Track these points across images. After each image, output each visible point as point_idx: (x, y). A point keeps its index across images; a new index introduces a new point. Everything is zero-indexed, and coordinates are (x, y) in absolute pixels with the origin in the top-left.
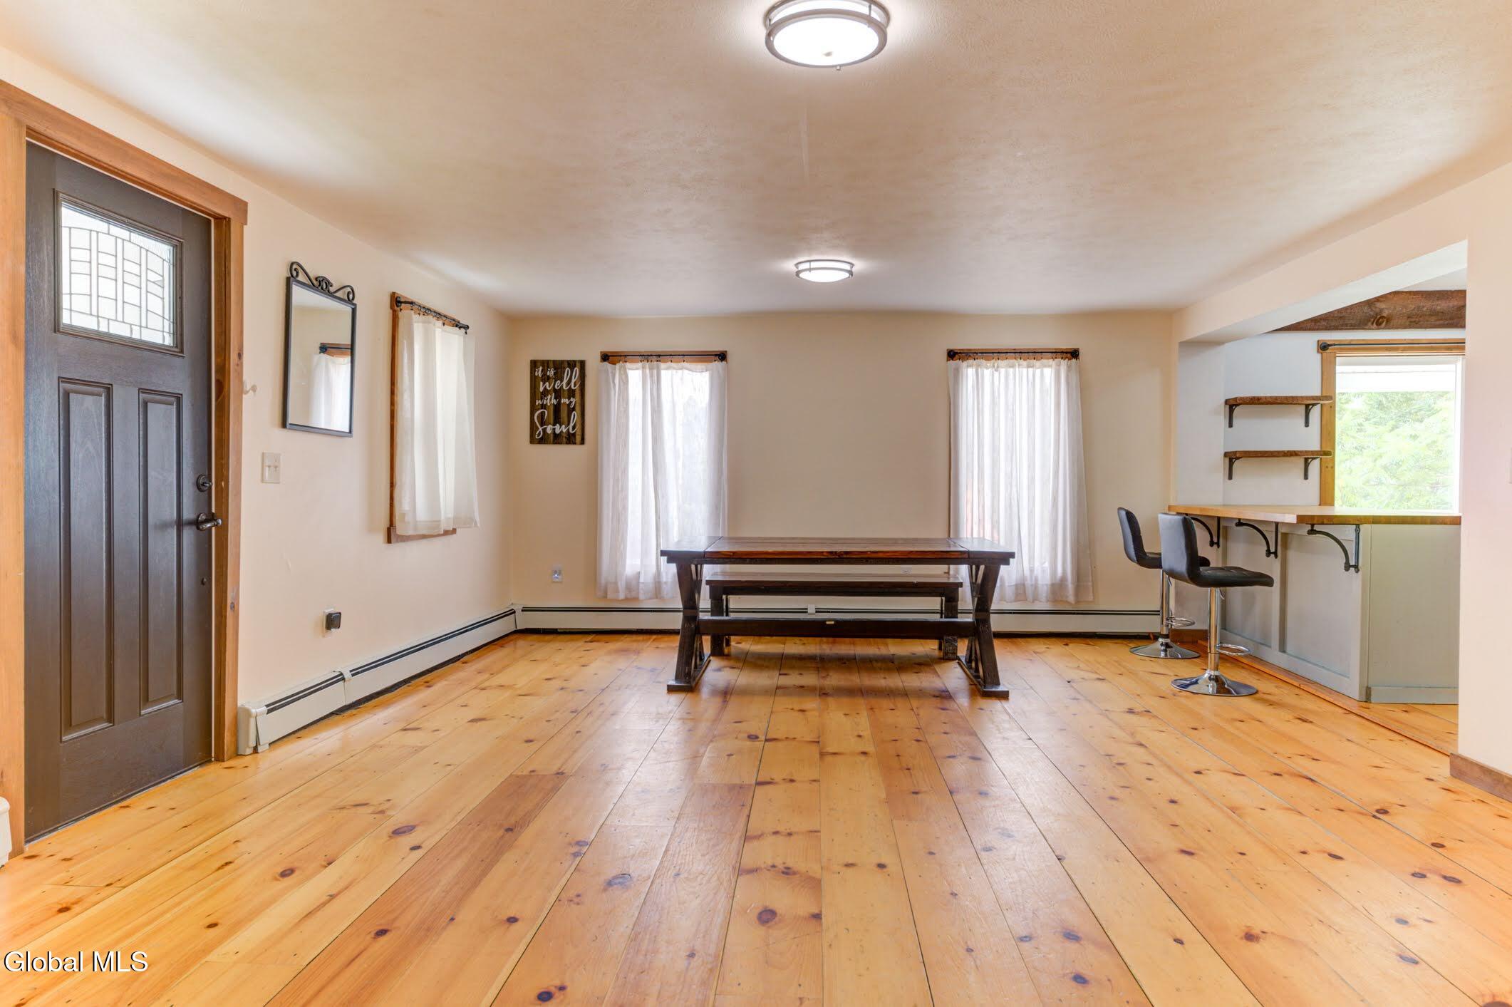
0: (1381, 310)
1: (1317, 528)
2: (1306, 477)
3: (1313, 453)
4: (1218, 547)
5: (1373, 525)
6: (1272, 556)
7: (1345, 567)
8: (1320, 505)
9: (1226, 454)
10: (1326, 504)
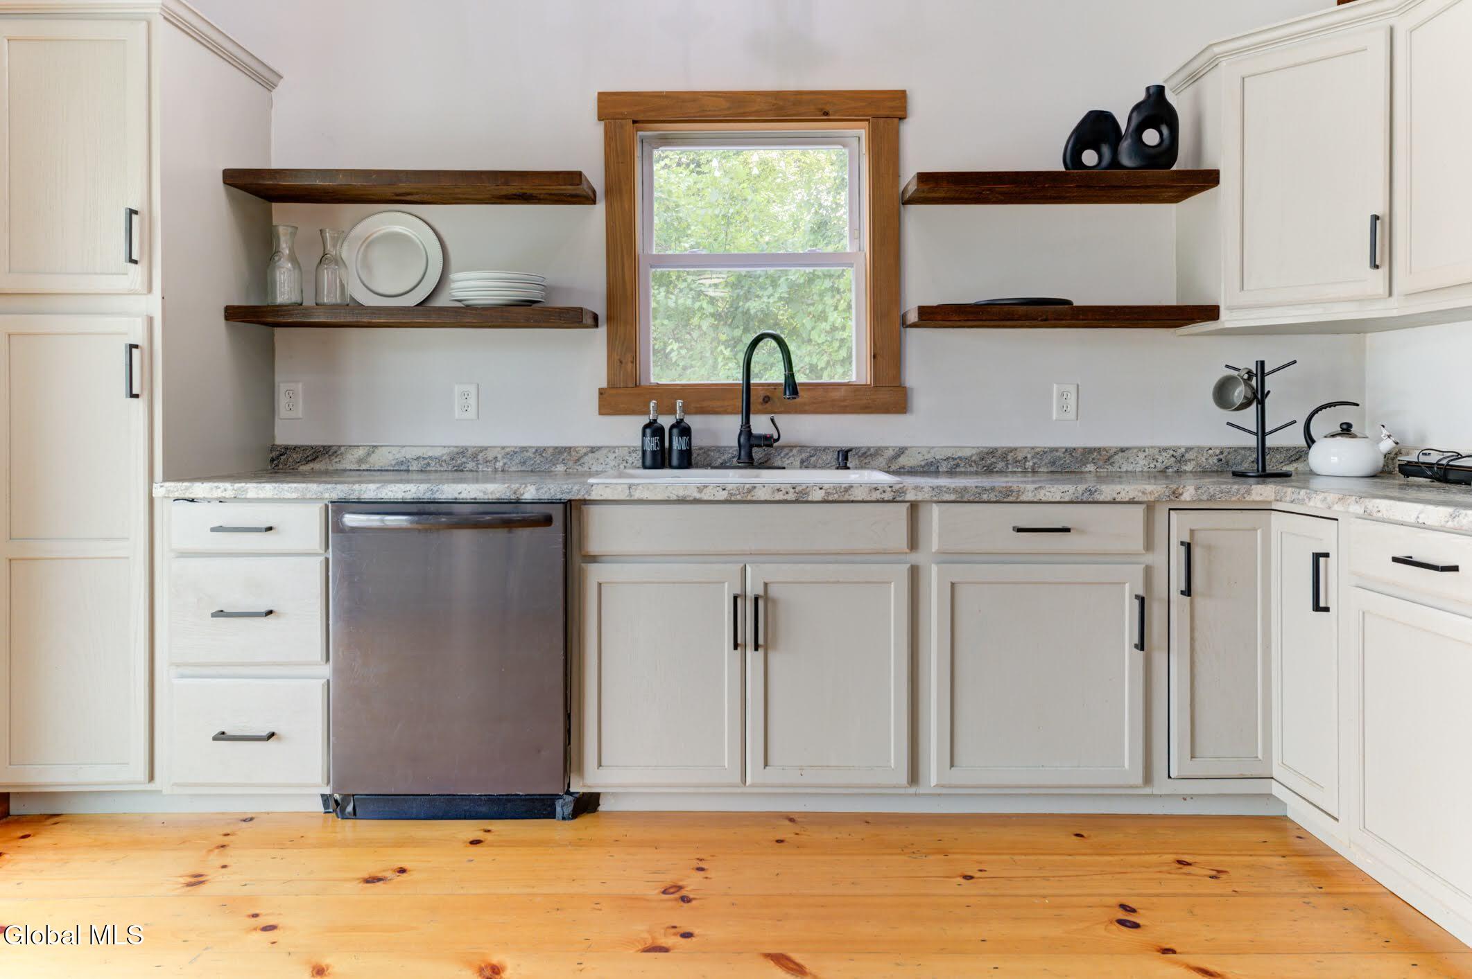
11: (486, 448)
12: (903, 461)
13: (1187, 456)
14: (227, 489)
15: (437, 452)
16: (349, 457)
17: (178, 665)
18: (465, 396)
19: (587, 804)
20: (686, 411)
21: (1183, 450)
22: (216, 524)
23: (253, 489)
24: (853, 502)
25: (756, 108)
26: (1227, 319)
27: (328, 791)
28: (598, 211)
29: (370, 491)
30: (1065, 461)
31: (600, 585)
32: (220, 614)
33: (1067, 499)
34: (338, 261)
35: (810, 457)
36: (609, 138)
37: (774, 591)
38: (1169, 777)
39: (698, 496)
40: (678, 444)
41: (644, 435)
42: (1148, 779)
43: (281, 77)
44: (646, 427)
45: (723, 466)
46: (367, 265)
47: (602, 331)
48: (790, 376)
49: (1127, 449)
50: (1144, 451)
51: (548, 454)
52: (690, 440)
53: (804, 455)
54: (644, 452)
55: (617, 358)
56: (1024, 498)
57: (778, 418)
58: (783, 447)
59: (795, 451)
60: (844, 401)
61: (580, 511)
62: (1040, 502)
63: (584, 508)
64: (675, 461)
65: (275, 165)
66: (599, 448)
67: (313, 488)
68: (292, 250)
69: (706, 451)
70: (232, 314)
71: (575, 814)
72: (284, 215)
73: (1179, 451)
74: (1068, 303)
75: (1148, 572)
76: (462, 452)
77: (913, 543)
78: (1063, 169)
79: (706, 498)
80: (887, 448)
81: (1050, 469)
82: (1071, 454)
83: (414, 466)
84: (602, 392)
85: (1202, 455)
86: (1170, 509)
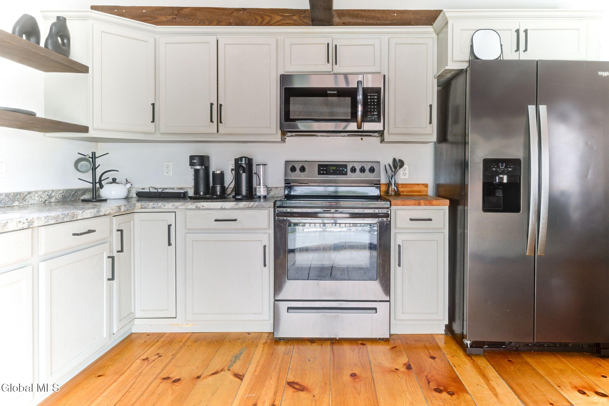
13: (53, 195)
21: (51, 192)
30: (6, 201)
49: (31, 192)
50: (37, 193)
73: (49, 192)
82: (8, 197)
85: (57, 194)
86: (113, 217)
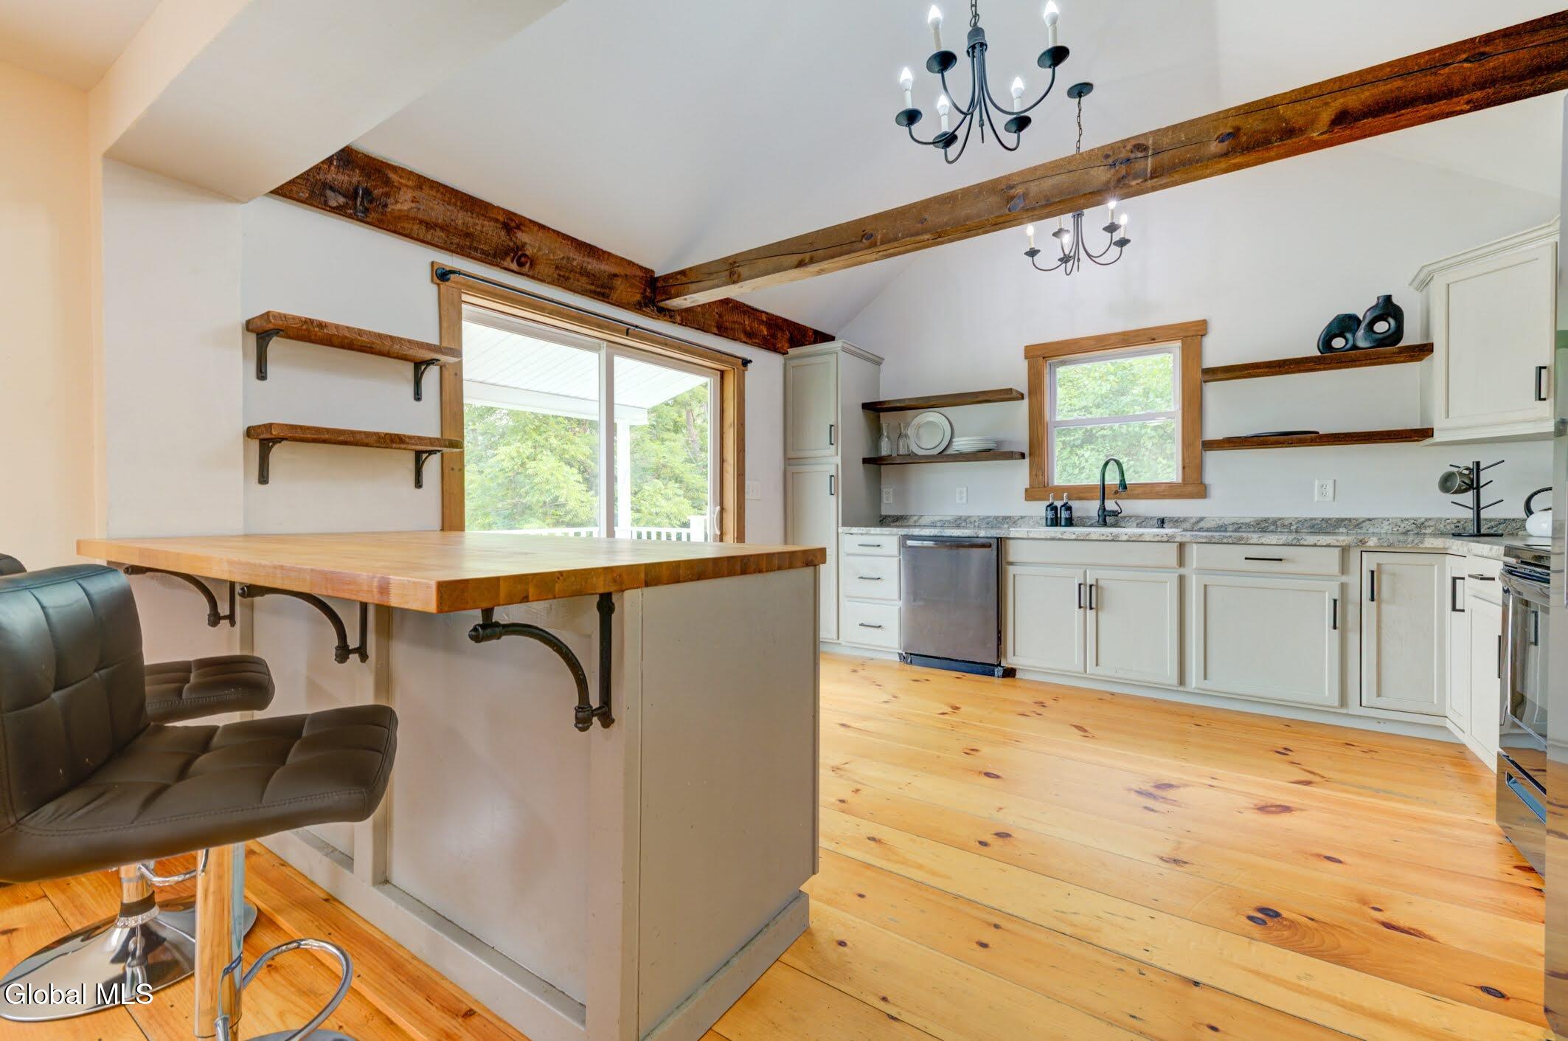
0: (524, 245)
1: (503, 615)
2: (418, 484)
3: (432, 441)
4: (233, 623)
5: (646, 590)
6: (354, 658)
7: (578, 720)
8: (442, 529)
9: (250, 432)
10: (452, 529)
11: (970, 517)
12: (1202, 524)
13: (1427, 524)
14: (863, 530)
15: (949, 518)
16: (911, 520)
17: (848, 597)
18: (961, 492)
19: (1010, 673)
20: (1069, 498)
21: (1423, 520)
22: (861, 543)
23: (873, 530)
24: (1142, 541)
25: (1111, 342)
26: (1438, 437)
27: (900, 651)
28: (1026, 402)
29: (916, 532)
30: (1322, 526)
31: (1014, 576)
32: (861, 578)
33: (1281, 543)
34: (906, 436)
35: (1143, 522)
36: (1030, 367)
37: (1101, 583)
38: (1361, 705)
39: (1060, 536)
40: (1064, 514)
41: (1047, 510)
42: (1343, 701)
43: (883, 359)
44: (1048, 506)
45: (1091, 526)
46: (918, 436)
47: (1027, 460)
48: (1123, 480)
49: (1374, 519)
50: (1388, 520)
51: (1000, 520)
52: (1071, 512)
53: (1138, 521)
54: (1047, 518)
55: (1034, 473)
56: (1252, 541)
57: (1119, 502)
58: (1125, 517)
59: (1133, 519)
60: (1164, 492)
61: (1005, 541)
62: (1262, 544)
63: (1007, 541)
64: (1063, 523)
65: (881, 400)
66: (1025, 517)
67: (895, 530)
68: (888, 433)
69: (1081, 518)
70: (865, 461)
71: (1004, 676)
72: (885, 417)
73: (1421, 521)
74: (1317, 433)
75: (1343, 587)
76: (960, 518)
77: (1181, 562)
78: (1319, 354)
79: (1065, 537)
80: (1192, 518)
81: (1309, 531)
82: (1326, 522)
83: (938, 524)
84: (1026, 490)
85: (1441, 523)
86: (1362, 552)
